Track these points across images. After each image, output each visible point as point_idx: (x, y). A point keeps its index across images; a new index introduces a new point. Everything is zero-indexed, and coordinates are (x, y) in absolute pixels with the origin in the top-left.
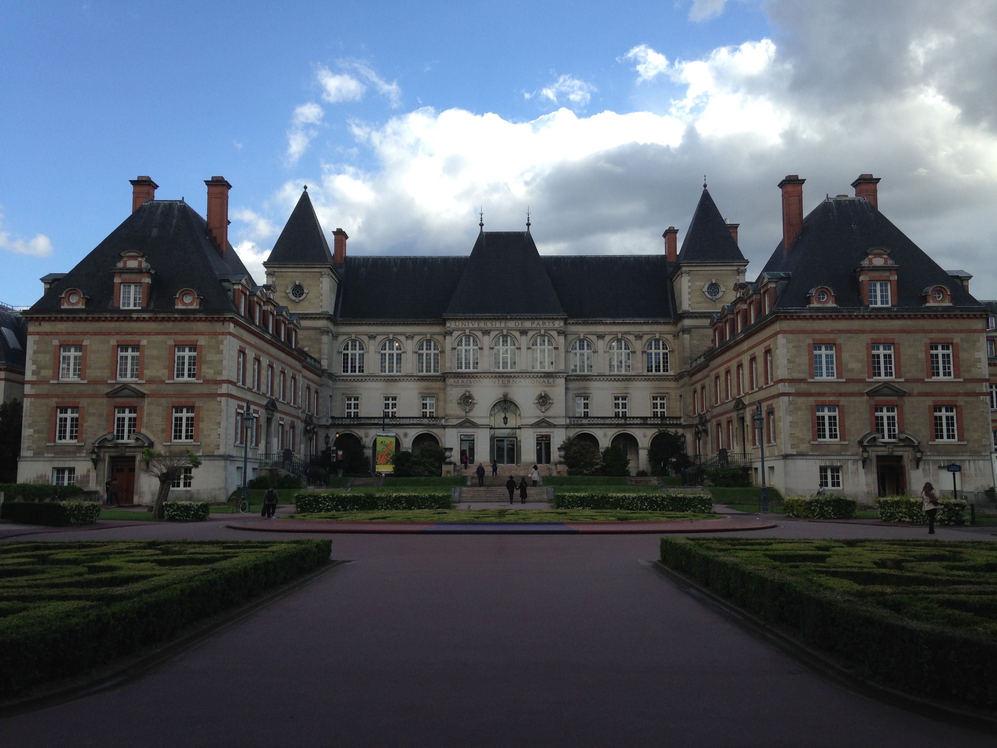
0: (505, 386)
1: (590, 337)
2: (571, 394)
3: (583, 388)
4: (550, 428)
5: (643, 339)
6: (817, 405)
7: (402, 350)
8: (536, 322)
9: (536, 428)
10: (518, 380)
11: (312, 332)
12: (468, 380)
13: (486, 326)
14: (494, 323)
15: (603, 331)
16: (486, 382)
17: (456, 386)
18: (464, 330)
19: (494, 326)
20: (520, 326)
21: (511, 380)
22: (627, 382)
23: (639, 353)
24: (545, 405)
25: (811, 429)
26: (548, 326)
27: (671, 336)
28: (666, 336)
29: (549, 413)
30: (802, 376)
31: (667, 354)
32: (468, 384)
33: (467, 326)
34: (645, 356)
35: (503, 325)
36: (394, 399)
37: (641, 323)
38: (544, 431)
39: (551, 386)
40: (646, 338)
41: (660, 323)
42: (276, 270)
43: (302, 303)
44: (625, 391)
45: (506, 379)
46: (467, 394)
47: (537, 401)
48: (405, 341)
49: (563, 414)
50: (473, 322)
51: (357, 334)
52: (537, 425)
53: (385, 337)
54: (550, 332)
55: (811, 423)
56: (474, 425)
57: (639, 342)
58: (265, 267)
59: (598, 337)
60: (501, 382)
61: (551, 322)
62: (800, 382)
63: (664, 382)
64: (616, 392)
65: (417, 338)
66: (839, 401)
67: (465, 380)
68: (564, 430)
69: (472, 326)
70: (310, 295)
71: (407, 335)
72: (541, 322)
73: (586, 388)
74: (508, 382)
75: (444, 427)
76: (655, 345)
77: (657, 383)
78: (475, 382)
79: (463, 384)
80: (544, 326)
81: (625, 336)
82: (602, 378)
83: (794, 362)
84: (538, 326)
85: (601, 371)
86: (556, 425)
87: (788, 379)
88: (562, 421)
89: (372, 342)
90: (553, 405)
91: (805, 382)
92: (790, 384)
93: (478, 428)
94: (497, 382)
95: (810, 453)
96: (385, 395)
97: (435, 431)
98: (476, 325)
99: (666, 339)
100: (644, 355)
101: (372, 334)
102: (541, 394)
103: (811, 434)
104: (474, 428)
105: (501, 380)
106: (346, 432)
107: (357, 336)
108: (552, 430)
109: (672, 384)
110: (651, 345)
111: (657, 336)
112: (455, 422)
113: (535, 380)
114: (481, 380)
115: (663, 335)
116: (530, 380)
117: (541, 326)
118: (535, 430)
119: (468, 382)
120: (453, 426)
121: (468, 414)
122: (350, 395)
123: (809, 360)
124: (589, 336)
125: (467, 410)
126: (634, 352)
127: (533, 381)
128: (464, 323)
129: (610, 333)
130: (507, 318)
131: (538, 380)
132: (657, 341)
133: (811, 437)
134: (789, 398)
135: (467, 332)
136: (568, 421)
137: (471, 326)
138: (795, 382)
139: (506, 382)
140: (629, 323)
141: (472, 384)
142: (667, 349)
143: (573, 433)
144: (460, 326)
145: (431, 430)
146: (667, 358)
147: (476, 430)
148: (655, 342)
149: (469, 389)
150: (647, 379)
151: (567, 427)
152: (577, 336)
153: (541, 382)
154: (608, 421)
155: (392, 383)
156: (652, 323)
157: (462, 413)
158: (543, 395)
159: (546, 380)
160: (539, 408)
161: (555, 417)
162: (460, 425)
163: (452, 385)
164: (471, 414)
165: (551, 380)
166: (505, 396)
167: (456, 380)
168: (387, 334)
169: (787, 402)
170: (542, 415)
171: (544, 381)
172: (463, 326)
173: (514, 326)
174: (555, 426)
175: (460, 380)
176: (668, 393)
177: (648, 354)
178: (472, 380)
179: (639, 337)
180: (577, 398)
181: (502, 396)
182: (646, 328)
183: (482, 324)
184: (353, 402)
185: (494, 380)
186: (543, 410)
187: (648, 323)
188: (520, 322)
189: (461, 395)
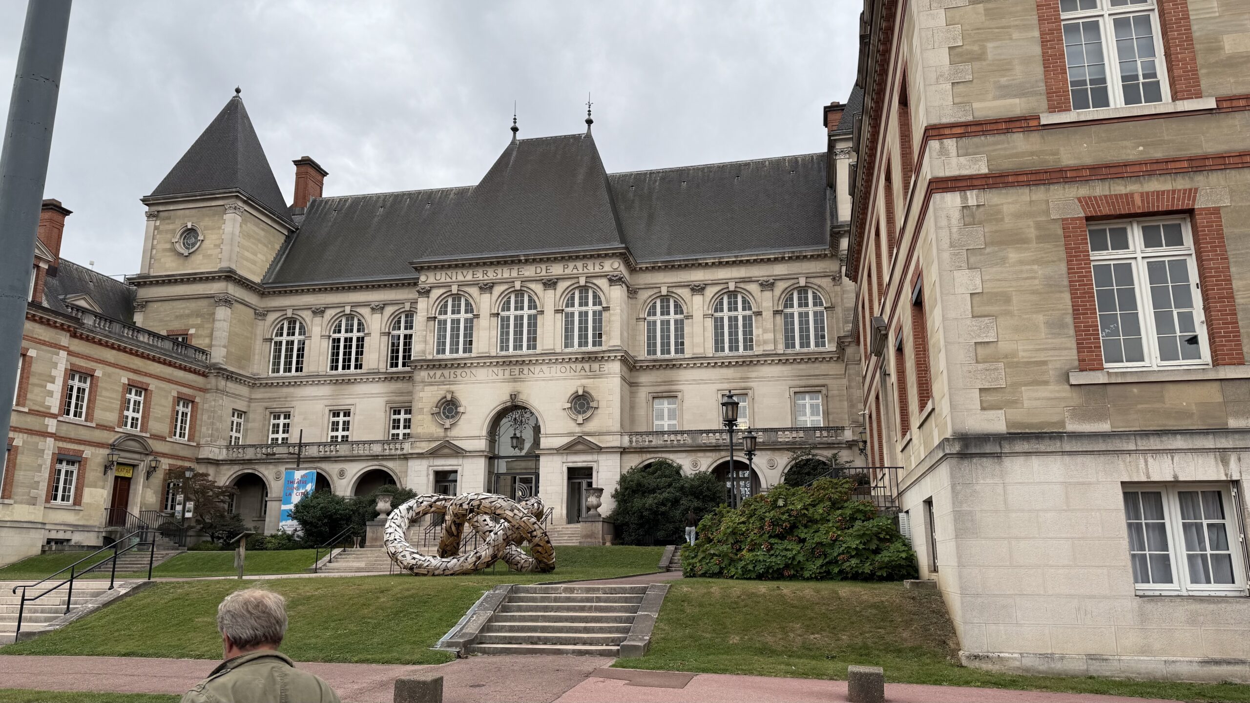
0: (515, 380)
1: (679, 291)
2: (643, 394)
3: (666, 383)
4: (592, 453)
5: (775, 289)
6: (1088, 219)
7: (366, 331)
8: (571, 265)
9: (567, 454)
10: (537, 368)
11: (204, 303)
12: (452, 371)
13: (486, 277)
14: (499, 271)
15: (702, 278)
16: (482, 374)
17: (431, 384)
18: (448, 286)
19: (499, 276)
20: (544, 273)
21: (526, 369)
22: (746, 368)
23: (767, 314)
24: (584, 412)
25: (1069, 319)
26: (592, 271)
27: (829, 280)
28: (817, 281)
29: (592, 426)
30: (1016, 106)
31: (822, 313)
32: (452, 379)
33: (454, 279)
34: (780, 319)
35: (514, 274)
36: (347, 414)
37: (769, 260)
38: (580, 460)
39: (595, 377)
40: (781, 286)
41: (805, 257)
42: (161, 208)
43: (193, 257)
44: (743, 385)
45: (517, 368)
46: (449, 397)
47: (569, 405)
48: (370, 316)
49: (616, 427)
50: (465, 272)
51: (295, 309)
52: (568, 449)
53: (339, 310)
54: (595, 281)
55: (1067, 297)
56: (458, 452)
57: (768, 294)
58: (146, 205)
59: (693, 290)
60: (507, 372)
61: (597, 262)
62: (1008, 131)
63: (816, 365)
64: (726, 386)
65: (389, 310)
66: (1192, 193)
67: (446, 372)
68: (617, 457)
69: (463, 279)
70: (206, 242)
71: (373, 305)
72: (579, 264)
73: (671, 382)
74: (521, 372)
75: (406, 457)
76: (800, 299)
77: (803, 366)
78: (464, 374)
79: (442, 379)
80: (586, 271)
81: (742, 285)
82: (698, 362)
83: (980, 57)
84: (575, 271)
85: (699, 351)
86: (601, 448)
87: (952, 126)
88: (615, 441)
89: (318, 320)
90: (599, 411)
91: (1027, 130)
92: (965, 141)
93: (463, 457)
94: (501, 373)
95: (1071, 427)
96: (332, 408)
97: (390, 466)
98: (469, 277)
99: (819, 286)
100: (778, 317)
101: (318, 307)
102: (577, 392)
103: (1072, 344)
104: (457, 457)
105: (508, 368)
106: (246, 471)
107: (295, 312)
108: (595, 457)
109: (834, 368)
110: (792, 299)
111: (802, 282)
112: (424, 447)
113: (567, 366)
114: (474, 371)
115: (812, 280)
116: (559, 366)
117: (581, 271)
118: (564, 458)
119: (452, 375)
120: (420, 456)
121: (449, 433)
122: (277, 410)
123: (1044, 43)
124: (674, 290)
125: (447, 426)
126: (759, 314)
127: (563, 370)
128: (449, 273)
129: (714, 284)
130: (520, 261)
131: (573, 366)
132: (803, 291)
133: (1072, 355)
134: (964, 199)
135: (454, 289)
136: (626, 439)
137: (460, 278)
138: (984, 133)
139: (517, 372)
140: (748, 261)
141: (459, 378)
142: (821, 304)
143: (634, 461)
144: (443, 280)
145: (385, 463)
146: (822, 321)
147: (460, 461)
148: (799, 293)
149: (453, 388)
150: (783, 361)
151: (623, 451)
152: (656, 290)
153: (578, 370)
154: (704, 439)
155: (344, 387)
156: (790, 258)
157: (440, 432)
158: (580, 392)
159: (587, 366)
160: (574, 416)
161: (601, 434)
162: (433, 454)
163: (423, 382)
164: (454, 433)
165: (595, 366)
166: (513, 397)
167: (432, 373)
168: (342, 305)
169: (956, 215)
170: (578, 429)
171: (583, 369)
172: (449, 280)
173: (533, 274)
174: (599, 450)
175: (439, 373)
176: (823, 386)
177: (786, 315)
178: (459, 371)
179: (767, 285)
180: (656, 401)
181: (507, 397)
182: (780, 269)
183: (479, 275)
184: (282, 421)
185: (495, 369)
186: (580, 420)
187: (783, 258)
188: (544, 267)
189: (439, 398)
